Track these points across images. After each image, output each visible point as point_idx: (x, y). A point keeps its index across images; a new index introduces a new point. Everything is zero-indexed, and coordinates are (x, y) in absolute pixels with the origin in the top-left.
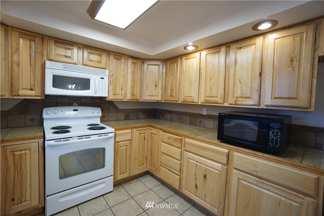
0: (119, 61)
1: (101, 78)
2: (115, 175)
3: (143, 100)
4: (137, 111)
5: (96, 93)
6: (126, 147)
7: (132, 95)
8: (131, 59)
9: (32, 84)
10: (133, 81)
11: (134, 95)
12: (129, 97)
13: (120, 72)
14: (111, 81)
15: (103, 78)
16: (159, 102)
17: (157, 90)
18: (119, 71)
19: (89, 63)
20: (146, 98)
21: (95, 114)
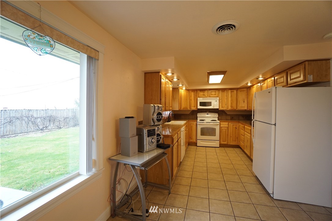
0: (224, 92)
1: (216, 101)
2: (220, 140)
5: (214, 107)
6: (225, 130)
8: (230, 90)
9: (195, 105)
10: (232, 100)
11: (233, 107)
12: (230, 108)
13: (224, 97)
14: (220, 102)
17: (244, 104)
19: (211, 96)
20: (239, 108)
21: (215, 116)
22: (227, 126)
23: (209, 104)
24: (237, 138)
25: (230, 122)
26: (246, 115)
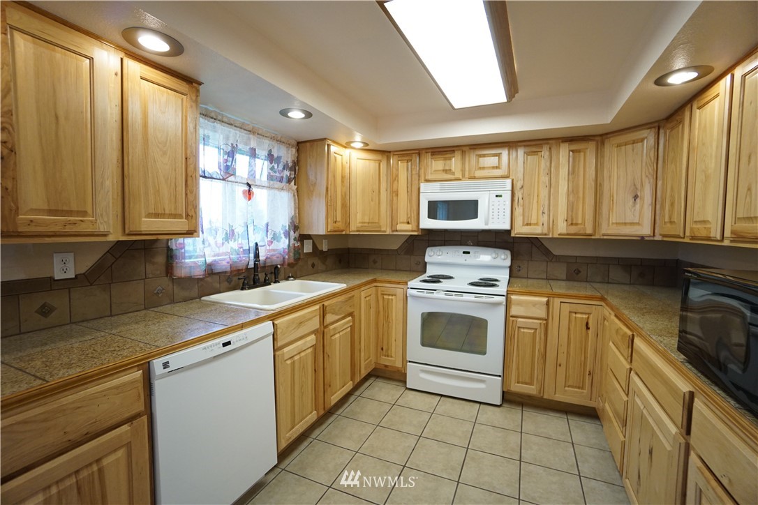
0: (536, 156)
1: (497, 196)
2: (504, 376)
3: (603, 235)
4: (607, 262)
5: (487, 224)
6: (532, 331)
7: (570, 223)
8: (566, 145)
9: (409, 216)
10: (573, 192)
11: (576, 224)
12: (561, 228)
13: (538, 178)
14: (520, 199)
15: (501, 196)
16: (646, 239)
17: (638, 206)
18: (537, 176)
19: (478, 173)
20: (610, 229)
21: (499, 262)
22: (542, 313)
23: (468, 209)
24: (592, 374)
25: (559, 296)
26: (642, 260)
